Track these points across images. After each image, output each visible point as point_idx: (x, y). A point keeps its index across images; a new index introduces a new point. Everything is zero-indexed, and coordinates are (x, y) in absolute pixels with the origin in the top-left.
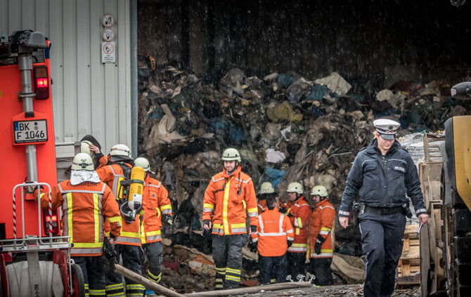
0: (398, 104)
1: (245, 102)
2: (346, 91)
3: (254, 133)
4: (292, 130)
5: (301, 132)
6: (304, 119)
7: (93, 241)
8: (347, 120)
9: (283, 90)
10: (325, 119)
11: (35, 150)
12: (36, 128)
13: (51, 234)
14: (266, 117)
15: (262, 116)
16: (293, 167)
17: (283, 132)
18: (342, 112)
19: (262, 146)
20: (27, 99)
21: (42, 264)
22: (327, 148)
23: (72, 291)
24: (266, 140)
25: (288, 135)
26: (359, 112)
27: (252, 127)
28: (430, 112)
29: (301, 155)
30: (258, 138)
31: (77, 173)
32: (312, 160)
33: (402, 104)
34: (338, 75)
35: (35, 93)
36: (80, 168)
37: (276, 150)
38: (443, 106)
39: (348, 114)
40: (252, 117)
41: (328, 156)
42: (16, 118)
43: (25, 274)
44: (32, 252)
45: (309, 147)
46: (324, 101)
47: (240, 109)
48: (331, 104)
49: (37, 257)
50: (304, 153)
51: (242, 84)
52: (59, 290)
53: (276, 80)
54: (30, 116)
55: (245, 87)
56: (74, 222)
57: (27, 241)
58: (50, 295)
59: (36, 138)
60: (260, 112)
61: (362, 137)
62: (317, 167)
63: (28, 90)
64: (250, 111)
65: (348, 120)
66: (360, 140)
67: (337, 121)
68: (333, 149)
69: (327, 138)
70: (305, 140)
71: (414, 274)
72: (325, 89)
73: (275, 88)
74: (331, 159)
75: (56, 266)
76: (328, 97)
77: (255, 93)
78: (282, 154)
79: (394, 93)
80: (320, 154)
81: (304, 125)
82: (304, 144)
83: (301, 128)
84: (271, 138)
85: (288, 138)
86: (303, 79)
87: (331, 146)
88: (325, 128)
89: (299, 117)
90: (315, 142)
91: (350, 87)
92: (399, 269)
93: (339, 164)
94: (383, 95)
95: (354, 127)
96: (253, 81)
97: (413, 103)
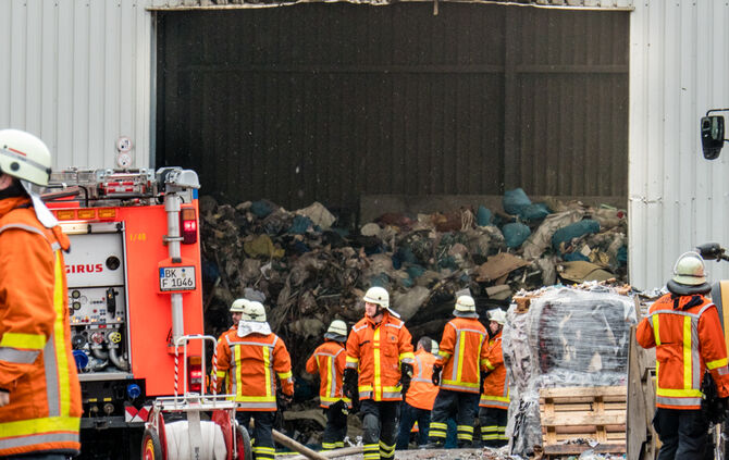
0: (388, 240)
1: (220, 234)
2: (330, 224)
3: (230, 269)
4: (273, 266)
5: (283, 270)
6: (285, 255)
7: (264, 394)
8: (335, 256)
9: (260, 221)
10: (312, 256)
11: (181, 299)
12: (184, 275)
13: (215, 392)
14: (243, 251)
15: (239, 251)
16: (276, 310)
17: (263, 269)
18: (328, 248)
19: (239, 285)
20: (174, 244)
21: (204, 424)
22: (314, 288)
23: (236, 454)
24: (242, 278)
25: (268, 272)
26: (351, 248)
27: (228, 263)
28: (425, 250)
29: (284, 295)
30: (235, 275)
31: (246, 323)
32: (297, 303)
33: (393, 240)
34: (322, 206)
35: (181, 236)
36: (250, 318)
37: (255, 290)
38: (441, 244)
39: (336, 250)
40: (226, 250)
41: (316, 297)
42: (161, 264)
43: (185, 436)
44: (193, 412)
45: (294, 287)
46: (307, 235)
47: (214, 243)
48: (316, 239)
49: (199, 417)
50: (287, 294)
51: (215, 212)
52: (221, 453)
53: (251, 210)
54: (176, 262)
55: (217, 216)
56: (243, 375)
57: (188, 400)
58: (211, 457)
59: (183, 286)
60: (236, 245)
61: (353, 277)
62: (303, 310)
63: (175, 232)
64: (224, 244)
65: (338, 257)
66: (350, 279)
67: (324, 259)
68: (320, 291)
69: (314, 277)
70: (288, 279)
71: (562, 443)
72: (307, 221)
73: (250, 219)
74: (319, 302)
75: (219, 427)
76: (311, 230)
77: (230, 223)
78: (263, 294)
79: (382, 227)
80: (306, 295)
81: (285, 262)
82: (288, 283)
83: (283, 265)
84: (249, 276)
85: (269, 276)
86: (283, 210)
87: (319, 287)
88: (312, 266)
89: (280, 253)
90: (300, 282)
91: (334, 219)
92: (544, 437)
93: (327, 308)
94: (370, 229)
95: (344, 266)
96: (226, 210)
97: (404, 240)
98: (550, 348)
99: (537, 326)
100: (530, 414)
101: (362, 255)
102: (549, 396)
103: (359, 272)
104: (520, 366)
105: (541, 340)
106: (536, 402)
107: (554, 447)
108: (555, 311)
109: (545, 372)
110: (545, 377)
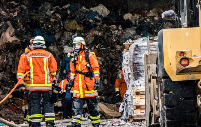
0: (135, 21)
1: (53, 20)
2: (107, 14)
3: (57, 37)
4: (78, 35)
6: (84, 29)
9: (73, 14)
10: (96, 30)
14: (64, 28)
15: (62, 28)
18: (105, 25)
19: (62, 44)
22: (97, 45)
26: (114, 26)
27: (56, 34)
28: (153, 26)
30: (60, 39)
33: (137, 21)
34: (103, 6)
39: (108, 26)
40: (56, 28)
41: (97, 49)
46: (95, 20)
47: (50, 25)
48: (99, 21)
51: (51, 10)
53: (69, 8)
55: (52, 12)
60: (60, 25)
61: (116, 39)
64: (55, 25)
65: (108, 30)
66: (114, 40)
67: (102, 31)
68: (100, 46)
69: (97, 40)
71: (142, 114)
72: (96, 13)
73: (69, 13)
74: (99, 51)
76: (97, 17)
77: (58, 15)
79: (133, 15)
80: (93, 48)
81: (84, 33)
84: (66, 40)
86: (84, 8)
87: (99, 44)
88: (96, 34)
90: (90, 42)
91: (109, 12)
92: (135, 111)
93: (103, 54)
94: (128, 16)
95: (111, 34)
96: (57, 8)
97: (143, 21)
98: (138, 67)
99: (132, 57)
100: (129, 100)
101: (120, 28)
102: (138, 91)
103: (119, 37)
104: (127, 77)
105: (134, 64)
106: (132, 94)
107: (138, 116)
108: (140, 49)
109: (136, 79)
110: (136, 81)
